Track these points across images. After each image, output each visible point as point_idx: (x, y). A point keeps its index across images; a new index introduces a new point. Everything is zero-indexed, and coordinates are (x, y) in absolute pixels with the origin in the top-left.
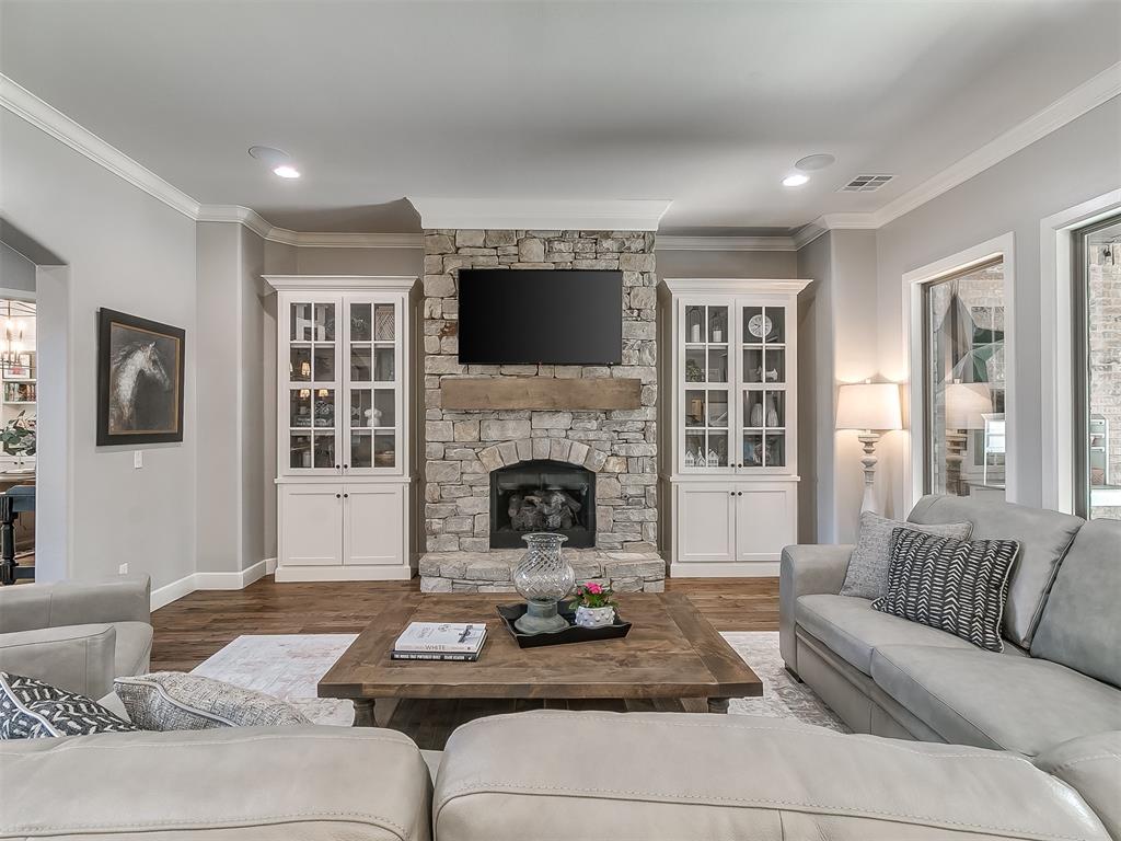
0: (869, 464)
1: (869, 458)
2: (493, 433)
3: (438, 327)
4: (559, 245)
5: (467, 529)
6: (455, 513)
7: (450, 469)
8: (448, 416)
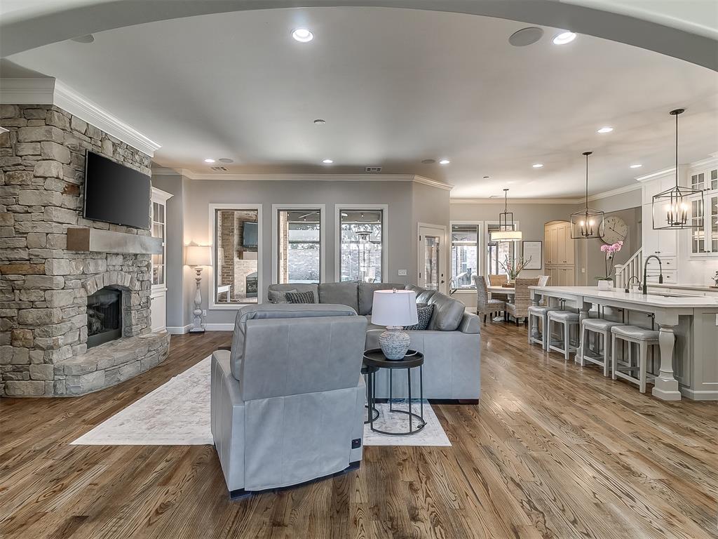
0: (198, 280)
1: (198, 277)
2: (92, 269)
3: (62, 186)
4: (119, 150)
5: (77, 339)
6: (71, 329)
7: (69, 296)
8: (67, 255)
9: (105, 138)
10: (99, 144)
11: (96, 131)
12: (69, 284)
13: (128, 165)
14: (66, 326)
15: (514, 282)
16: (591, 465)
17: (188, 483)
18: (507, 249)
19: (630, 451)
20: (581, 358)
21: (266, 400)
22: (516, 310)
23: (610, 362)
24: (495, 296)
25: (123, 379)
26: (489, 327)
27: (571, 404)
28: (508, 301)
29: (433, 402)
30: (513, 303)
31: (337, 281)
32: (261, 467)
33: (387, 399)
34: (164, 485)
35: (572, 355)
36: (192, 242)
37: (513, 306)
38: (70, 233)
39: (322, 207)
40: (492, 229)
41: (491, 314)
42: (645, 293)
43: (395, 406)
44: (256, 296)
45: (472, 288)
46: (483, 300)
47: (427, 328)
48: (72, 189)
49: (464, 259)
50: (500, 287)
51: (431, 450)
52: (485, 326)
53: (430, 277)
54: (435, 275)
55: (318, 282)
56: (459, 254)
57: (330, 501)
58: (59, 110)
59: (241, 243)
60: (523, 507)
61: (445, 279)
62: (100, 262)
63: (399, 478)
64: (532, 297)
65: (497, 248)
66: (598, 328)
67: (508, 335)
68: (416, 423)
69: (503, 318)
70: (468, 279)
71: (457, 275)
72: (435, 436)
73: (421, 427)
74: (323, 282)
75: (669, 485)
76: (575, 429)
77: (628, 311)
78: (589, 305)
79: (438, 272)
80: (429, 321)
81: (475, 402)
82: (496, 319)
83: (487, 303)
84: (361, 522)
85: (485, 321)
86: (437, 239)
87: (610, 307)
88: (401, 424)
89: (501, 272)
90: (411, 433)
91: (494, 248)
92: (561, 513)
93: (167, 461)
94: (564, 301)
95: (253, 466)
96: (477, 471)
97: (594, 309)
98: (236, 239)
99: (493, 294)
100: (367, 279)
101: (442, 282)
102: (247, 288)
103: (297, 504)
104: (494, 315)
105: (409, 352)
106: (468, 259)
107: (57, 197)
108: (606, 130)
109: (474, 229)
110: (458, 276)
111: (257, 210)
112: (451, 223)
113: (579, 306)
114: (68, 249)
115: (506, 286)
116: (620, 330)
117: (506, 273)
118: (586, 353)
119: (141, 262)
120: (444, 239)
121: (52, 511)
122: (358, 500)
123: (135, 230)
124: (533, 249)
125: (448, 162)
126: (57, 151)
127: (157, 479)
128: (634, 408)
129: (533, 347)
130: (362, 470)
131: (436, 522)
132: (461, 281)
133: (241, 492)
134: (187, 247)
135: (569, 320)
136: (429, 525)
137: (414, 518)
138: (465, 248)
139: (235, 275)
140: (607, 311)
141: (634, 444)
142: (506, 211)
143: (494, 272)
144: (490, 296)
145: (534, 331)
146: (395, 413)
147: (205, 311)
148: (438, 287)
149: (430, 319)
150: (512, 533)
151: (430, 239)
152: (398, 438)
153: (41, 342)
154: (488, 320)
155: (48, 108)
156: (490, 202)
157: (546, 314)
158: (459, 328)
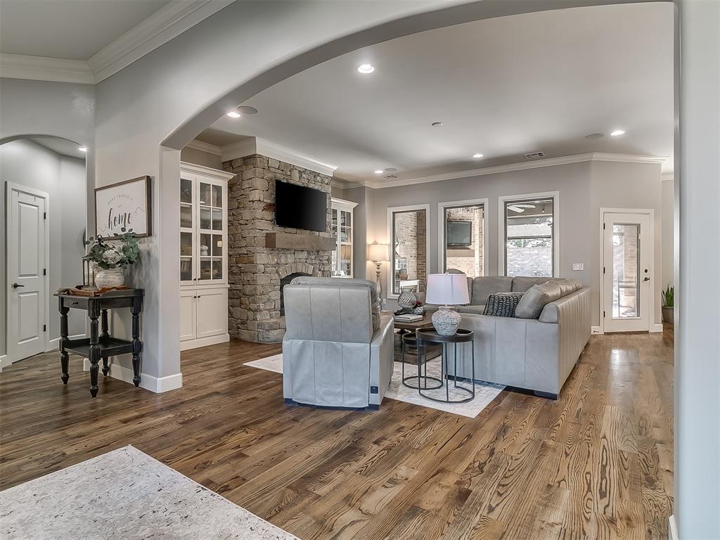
0: (378, 273)
1: (378, 270)
2: (283, 260)
3: (262, 205)
4: (304, 175)
5: (273, 307)
6: (269, 300)
7: (267, 278)
8: (266, 251)
9: (292, 168)
10: (289, 173)
11: (287, 165)
12: (267, 270)
13: (311, 186)
14: (265, 298)
36: (372, 241)
38: (268, 235)
48: (268, 207)
58: (260, 156)
62: (289, 256)
63: (398, 422)
72: (470, 408)
84: (341, 433)
107: (259, 213)
111: (425, 210)
114: (266, 247)
119: (323, 256)
122: (354, 424)
125: (622, 132)
126: (259, 183)
134: (369, 245)
136: (381, 448)
153: (253, 306)
155: (254, 156)
158: (537, 316)
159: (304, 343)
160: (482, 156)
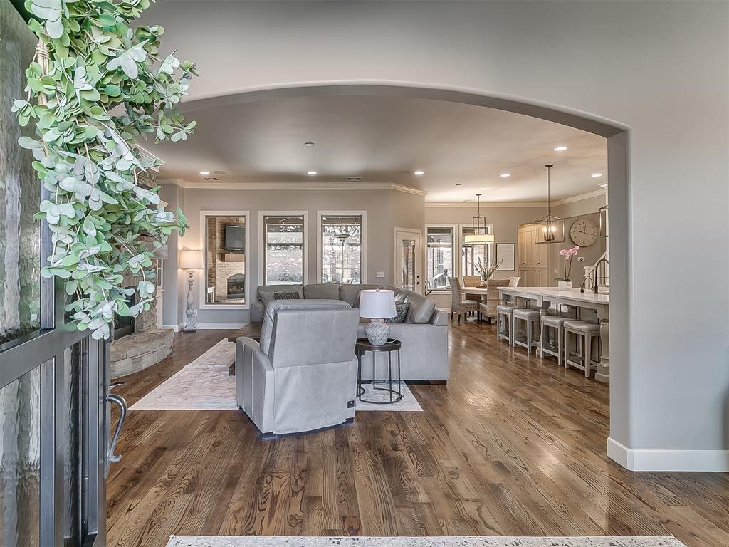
0: (191, 282)
1: (191, 279)
15: (486, 283)
16: (529, 422)
17: (228, 432)
18: (483, 251)
19: (561, 414)
20: (540, 350)
21: (288, 368)
22: (488, 309)
23: (564, 352)
24: (469, 297)
25: (144, 366)
26: (463, 327)
27: (523, 385)
28: (481, 302)
29: (408, 383)
30: (486, 303)
31: (319, 282)
32: (284, 416)
33: (371, 381)
34: (212, 431)
35: (534, 349)
36: (184, 247)
37: (486, 306)
39: (305, 213)
40: (466, 231)
41: (466, 314)
42: (596, 292)
43: (376, 386)
44: (243, 297)
45: (448, 289)
46: (457, 300)
47: (403, 322)
49: (441, 260)
50: (474, 288)
51: (407, 413)
52: (459, 325)
53: (406, 278)
54: (411, 277)
55: (301, 283)
56: (435, 256)
57: (334, 440)
59: (223, 246)
60: (472, 444)
61: (420, 281)
63: (383, 428)
64: (501, 297)
65: (473, 250)
66: (554, 323)
67: (479, 333)
68: (395, 397)
69: (476, 318)
70: (444, 280)
71: (432, 276)
72: (410, 404)
73: (399, 400)
74: (306, 284)
75: (584, 434)
76: (522, 401)
77: (580, 308)
78: (548, 304)
79: (413, 274)
80: (405, 316)
81: (444, 383)
82: (470, 319)
83: (461, 304)
84: (358, 451)
85: (459, 321)
86: (413, 242)
87: (567, 305)
88: (382, 396)
89: (476, 274)
90: (391, 402)
91: (470, 250)
92: (499, 448)
93: (207, 419)
94: (529, 300)
95: (279, 415)
96: (441, 425)
97: (553, 307)
98: (218, 242)
99: (467, 295)
100: (345, 281)
101: (418, 283)
102: (228, 290)
103: (311, 443)
104: (468, 315)
105: (389, 340)
106: (444, 261)
108: (561, 149)
109: (449, 231)
110: (435, 278)
111: (244, 216)
112: (427, 226)
113: (540, 305)
115: (479, 287)
116: (572, 325)
117: (480, 275)
118: (545, 346)
120: (419, 241)
121: (140, 444)
122: (354, 440)
123: (145, 238)
124: (506, 251)
125: (422, 173)
127: (204, 429)
128: (576, 388)
129: (501, 343)
130: (354, 424)
131: (410, 451)
132: (437, 282)
133: (271, 434)
134: (180, 251)
135: (531, 317)
136: (405, 452)
137: (395, 449)
138: (441, 249)
139: (217, 277)
140: (564, 309)
141: (567, 411)
142: (479, 216)
143: (470, 274)
144: (464, 297)
145: (503, 328)
146: (378, 391)
147: (196, 311)
148: (414, 288)
149: (406, 314)
150: (463, 457)
151: (406, 242)
152: (381, 406)
154: (462, 320)
156: (465, 205)
157: (512, 312)
158: (430, 322)
159: (290, 371)
160: (315, 173)
